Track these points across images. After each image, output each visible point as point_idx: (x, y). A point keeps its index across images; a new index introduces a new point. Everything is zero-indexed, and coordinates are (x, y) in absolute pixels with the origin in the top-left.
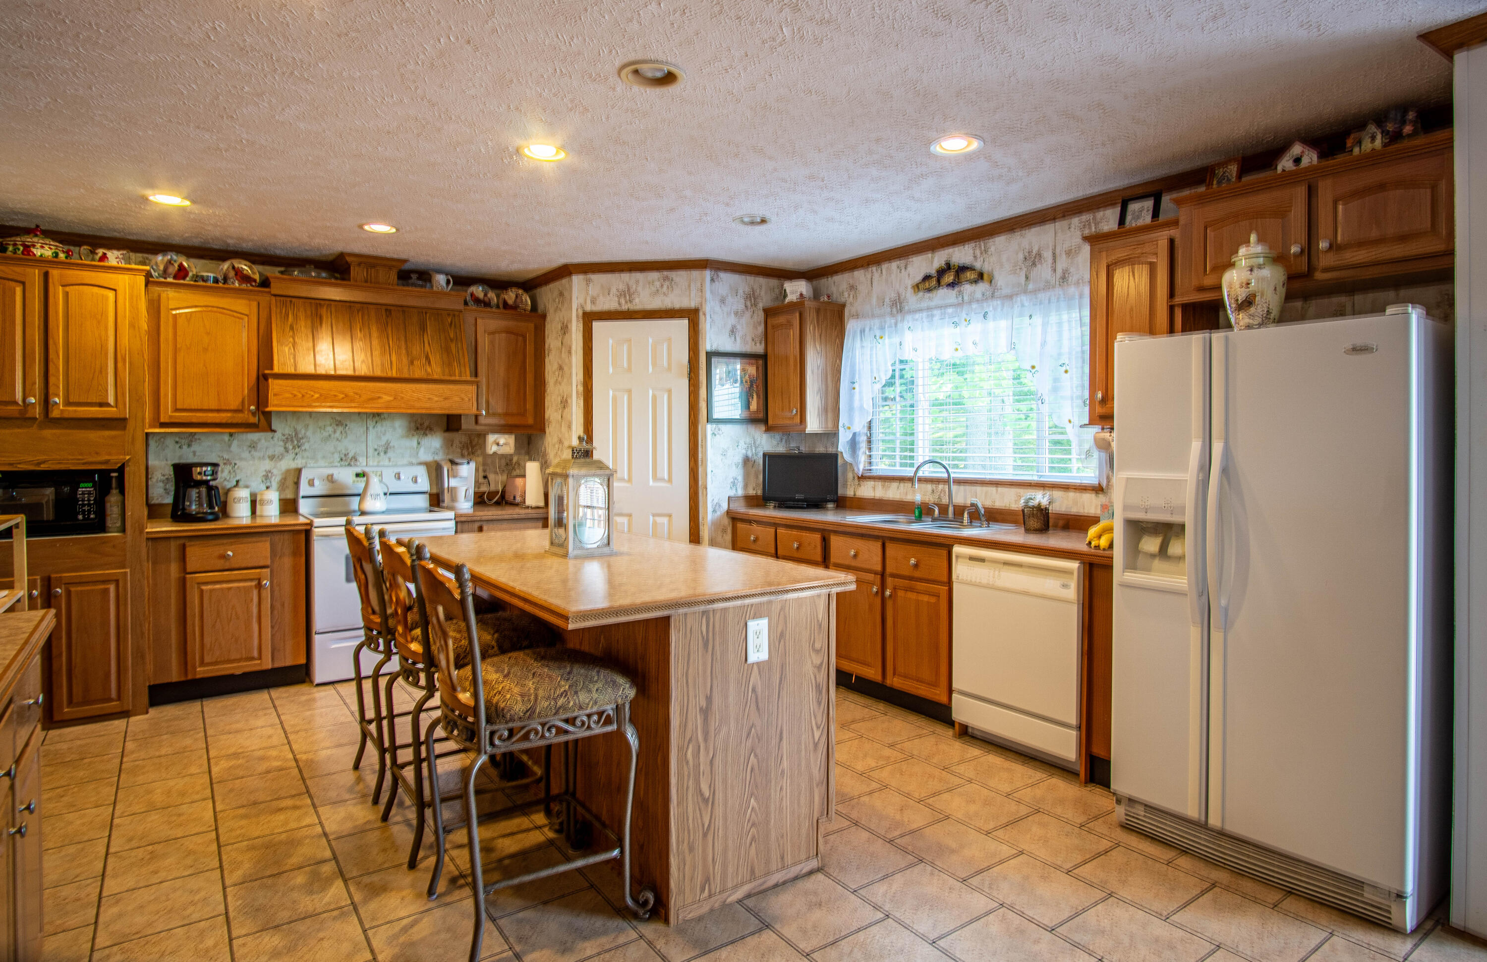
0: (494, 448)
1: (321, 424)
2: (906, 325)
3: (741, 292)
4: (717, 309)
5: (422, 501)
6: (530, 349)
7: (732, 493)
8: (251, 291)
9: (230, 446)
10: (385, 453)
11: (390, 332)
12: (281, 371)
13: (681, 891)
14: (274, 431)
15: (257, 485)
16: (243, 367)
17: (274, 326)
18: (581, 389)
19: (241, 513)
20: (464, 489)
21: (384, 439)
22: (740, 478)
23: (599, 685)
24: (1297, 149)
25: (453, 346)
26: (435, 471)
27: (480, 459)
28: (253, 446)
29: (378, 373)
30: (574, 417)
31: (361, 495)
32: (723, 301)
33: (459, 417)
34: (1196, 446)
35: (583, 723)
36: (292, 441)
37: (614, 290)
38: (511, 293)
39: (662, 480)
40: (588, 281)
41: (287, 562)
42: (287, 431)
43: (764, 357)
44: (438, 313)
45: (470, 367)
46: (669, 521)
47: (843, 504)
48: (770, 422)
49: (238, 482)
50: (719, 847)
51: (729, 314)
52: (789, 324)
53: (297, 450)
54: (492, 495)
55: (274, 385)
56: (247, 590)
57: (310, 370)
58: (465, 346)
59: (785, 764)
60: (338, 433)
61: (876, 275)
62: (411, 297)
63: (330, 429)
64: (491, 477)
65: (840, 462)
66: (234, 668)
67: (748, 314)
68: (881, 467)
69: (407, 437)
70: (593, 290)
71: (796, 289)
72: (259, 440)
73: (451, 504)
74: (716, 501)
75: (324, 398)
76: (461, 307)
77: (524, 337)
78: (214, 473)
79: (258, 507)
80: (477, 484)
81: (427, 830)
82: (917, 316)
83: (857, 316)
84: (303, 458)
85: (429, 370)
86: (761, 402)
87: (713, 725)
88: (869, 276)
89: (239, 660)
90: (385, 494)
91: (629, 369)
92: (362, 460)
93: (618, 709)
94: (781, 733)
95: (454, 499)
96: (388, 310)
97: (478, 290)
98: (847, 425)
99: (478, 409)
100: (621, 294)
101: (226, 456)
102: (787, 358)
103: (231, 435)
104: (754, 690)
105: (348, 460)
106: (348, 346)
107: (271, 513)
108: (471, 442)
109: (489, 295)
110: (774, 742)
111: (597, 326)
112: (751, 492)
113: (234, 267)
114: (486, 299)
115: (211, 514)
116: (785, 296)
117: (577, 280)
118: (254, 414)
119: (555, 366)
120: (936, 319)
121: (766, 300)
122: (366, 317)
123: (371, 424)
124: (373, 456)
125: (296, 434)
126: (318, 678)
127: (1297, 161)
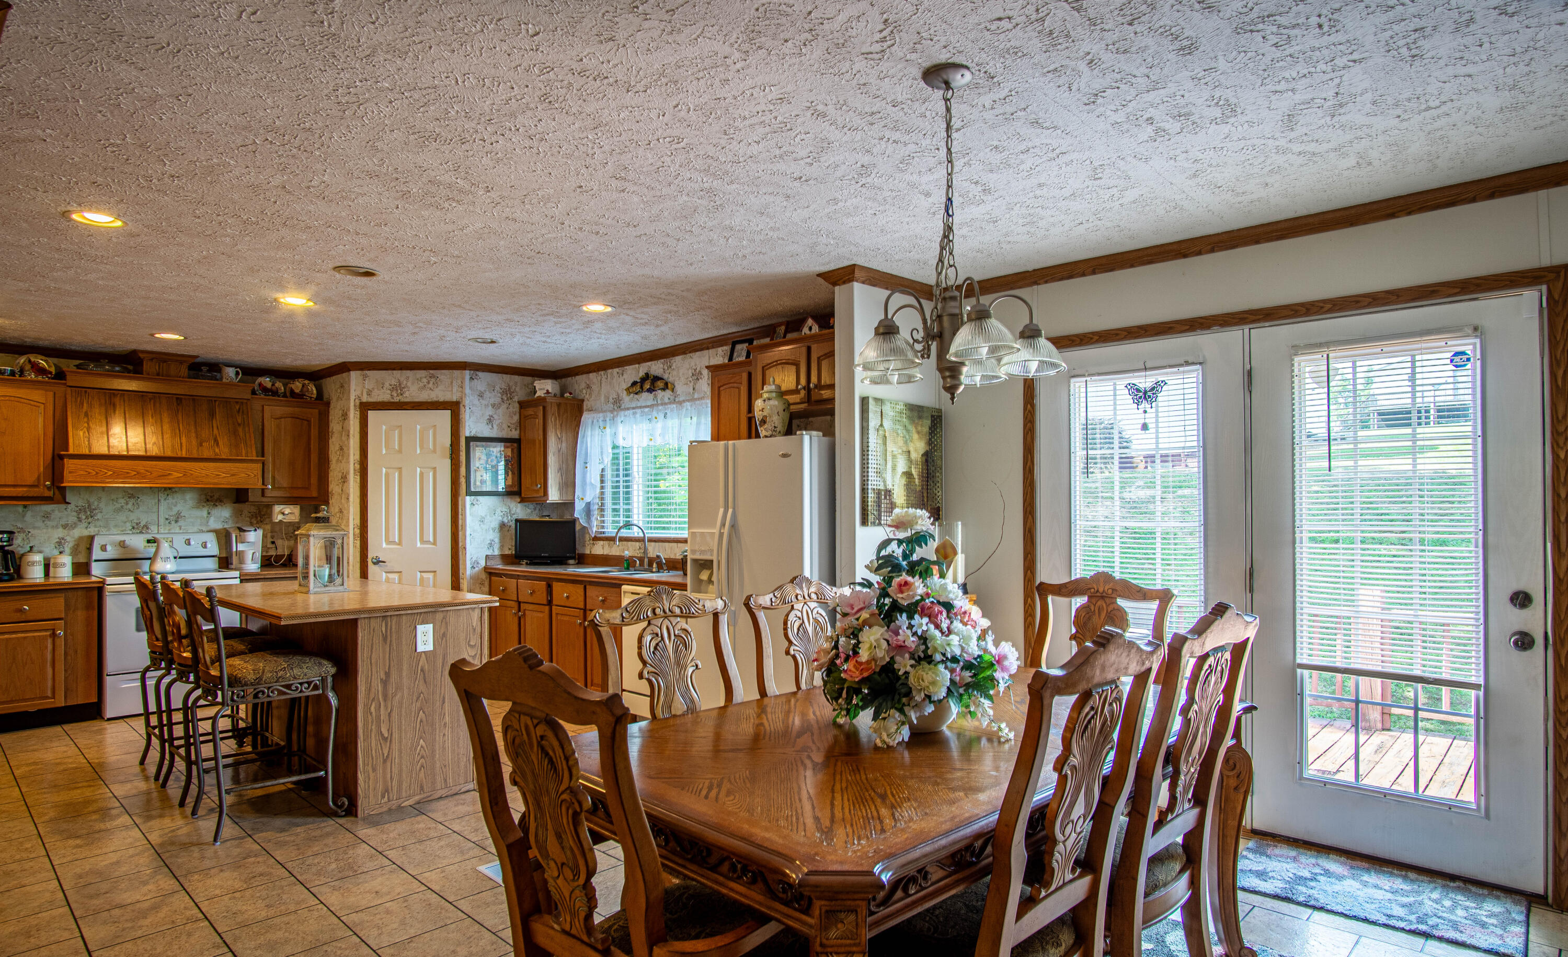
0: (280, 517)
1: (113, 497)
2: (619, 419)
3: (497, 388)
4: (476, 402)
5: (212, 564)
6: (314, 432)
7: (490, 553)
8: (47, 382)
9: (24, 516)
10: (176, 522)
11: (180, 417)
12: (76, 453)
13: (367, 796)
14: (69, 503)
15: (50, 550)
16: (39, 448)
17: (69, 413)
18: (358, 466)
19: (35, 574)
20: (252, 552)
21: (175, 510)
22: (497, 540)
23: (310, 665)
24: (810, 322)
25: (240, 430)
26: (224, 538)
27: (268, 527)
28: (47, 516)
29: (169, 453)
30: (351, 490)
31: (152, 559)
32: (481, 395)
33: (246, 491)
34: (722, 510)
35: (297, 688)
36: (85, 512)
37: (387, 385)
38: (297, 383)
39: (428, 542)
40: (365, 377)
41: (81, 615)
42: (80, 503)
43: (518, 441)
44: (226, 402)
45: (256, 448)
46: (435, 577)
47: (582, 560)
48: (523, 495)
49: (31, 547)
50: (395, 770)
51: (486, 406)
52: (535, 416)
53: (90, 520)
54: (278, 558)
55: (69, 464)
56: (45, 638)
57: (104, 450)
58: (252, 430)
59: (447, 718)
60: (131, 504)
61: (604, 377)
62: (202, 388)
63: (122, 501)
64: (279, 542)
65: (578, 528)
66: (28, 706)
67: (504, 406)
68: (610, 530)
69: (198, 508)
70: (369, 384)
71: (544, 387)
72: (53, 511)
73: (239, 566)
74: (474, 559)
75: (117, 475)
76: (249, 396)
77: (309, 421)
78: (10, 540)
79: (52, 569)
80: (264, 547)
81: (192, 786)
82: (627, 413)
83: (590, 410)
84: (95, 526)
85: (217, 450)
86: (516, 478)
87: (391, 691)
88: (599, 378)
89: (33, 699)
90: (175, 558)
91: (400, 451)
92: (154, 528)
93: (323, 680)
94: (444, 698)
95: (242, 561)
96: (179, 399)
97: (266, 381)
98: (581, 496)
99: (263, 484)
100: (393, 388)
101: (20, 525)
102: (534, 441)
103: (25, 506)
104: (422, 670)
105: (138, 528)
106: (140, 430)
107: (65, 573)
108: (260, 512)
109: (277, 385)
110: (438, 704)
111: (371, 414)
112: (507, 552)
113: (30, 361)
114: (274, 388)
115: (6, 574)
116: (535, 392)
117: (354, 375)
118: (49, 488)
119: (337, 447)
120: (638, 415)
121: (520, 394)
122: (158, 405)
123: (162, 496)
124: (165, 525)
125: (89, 506)
126: (109, 714)
127: (810, 329)
